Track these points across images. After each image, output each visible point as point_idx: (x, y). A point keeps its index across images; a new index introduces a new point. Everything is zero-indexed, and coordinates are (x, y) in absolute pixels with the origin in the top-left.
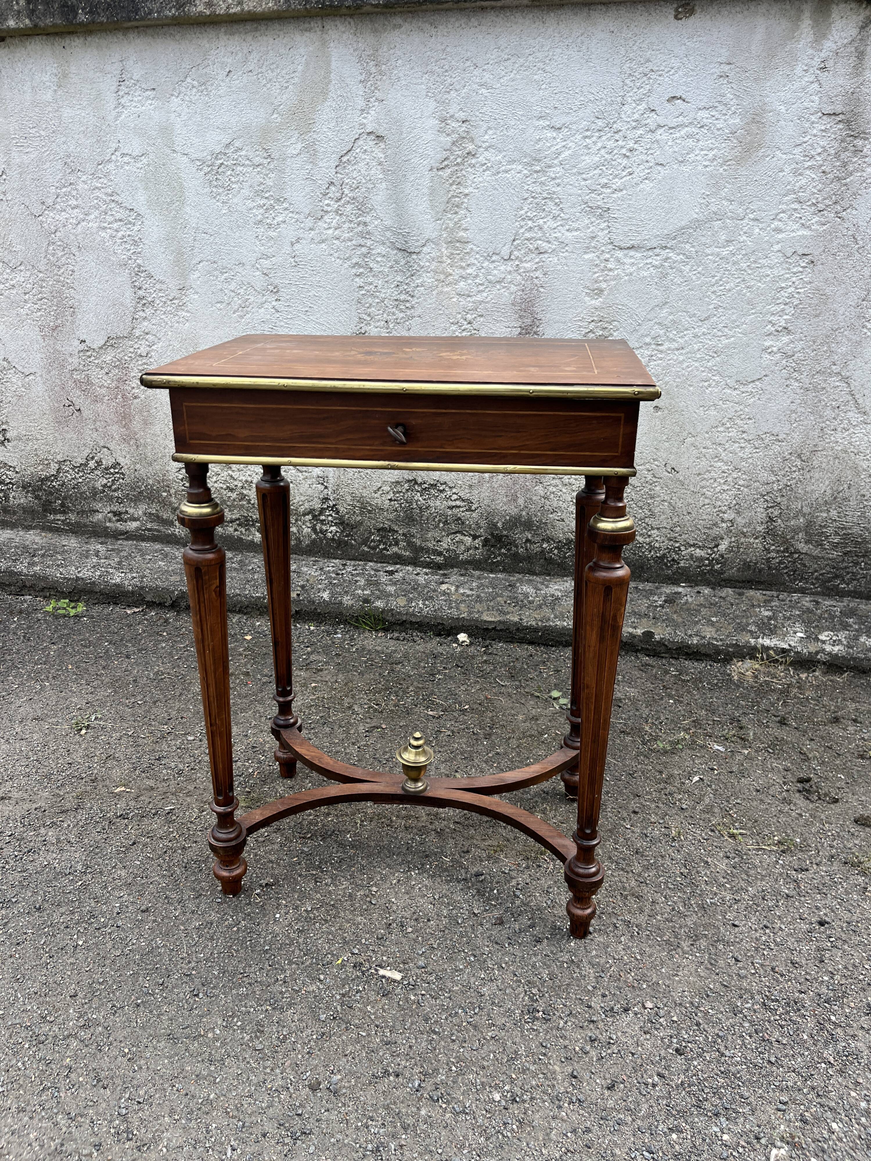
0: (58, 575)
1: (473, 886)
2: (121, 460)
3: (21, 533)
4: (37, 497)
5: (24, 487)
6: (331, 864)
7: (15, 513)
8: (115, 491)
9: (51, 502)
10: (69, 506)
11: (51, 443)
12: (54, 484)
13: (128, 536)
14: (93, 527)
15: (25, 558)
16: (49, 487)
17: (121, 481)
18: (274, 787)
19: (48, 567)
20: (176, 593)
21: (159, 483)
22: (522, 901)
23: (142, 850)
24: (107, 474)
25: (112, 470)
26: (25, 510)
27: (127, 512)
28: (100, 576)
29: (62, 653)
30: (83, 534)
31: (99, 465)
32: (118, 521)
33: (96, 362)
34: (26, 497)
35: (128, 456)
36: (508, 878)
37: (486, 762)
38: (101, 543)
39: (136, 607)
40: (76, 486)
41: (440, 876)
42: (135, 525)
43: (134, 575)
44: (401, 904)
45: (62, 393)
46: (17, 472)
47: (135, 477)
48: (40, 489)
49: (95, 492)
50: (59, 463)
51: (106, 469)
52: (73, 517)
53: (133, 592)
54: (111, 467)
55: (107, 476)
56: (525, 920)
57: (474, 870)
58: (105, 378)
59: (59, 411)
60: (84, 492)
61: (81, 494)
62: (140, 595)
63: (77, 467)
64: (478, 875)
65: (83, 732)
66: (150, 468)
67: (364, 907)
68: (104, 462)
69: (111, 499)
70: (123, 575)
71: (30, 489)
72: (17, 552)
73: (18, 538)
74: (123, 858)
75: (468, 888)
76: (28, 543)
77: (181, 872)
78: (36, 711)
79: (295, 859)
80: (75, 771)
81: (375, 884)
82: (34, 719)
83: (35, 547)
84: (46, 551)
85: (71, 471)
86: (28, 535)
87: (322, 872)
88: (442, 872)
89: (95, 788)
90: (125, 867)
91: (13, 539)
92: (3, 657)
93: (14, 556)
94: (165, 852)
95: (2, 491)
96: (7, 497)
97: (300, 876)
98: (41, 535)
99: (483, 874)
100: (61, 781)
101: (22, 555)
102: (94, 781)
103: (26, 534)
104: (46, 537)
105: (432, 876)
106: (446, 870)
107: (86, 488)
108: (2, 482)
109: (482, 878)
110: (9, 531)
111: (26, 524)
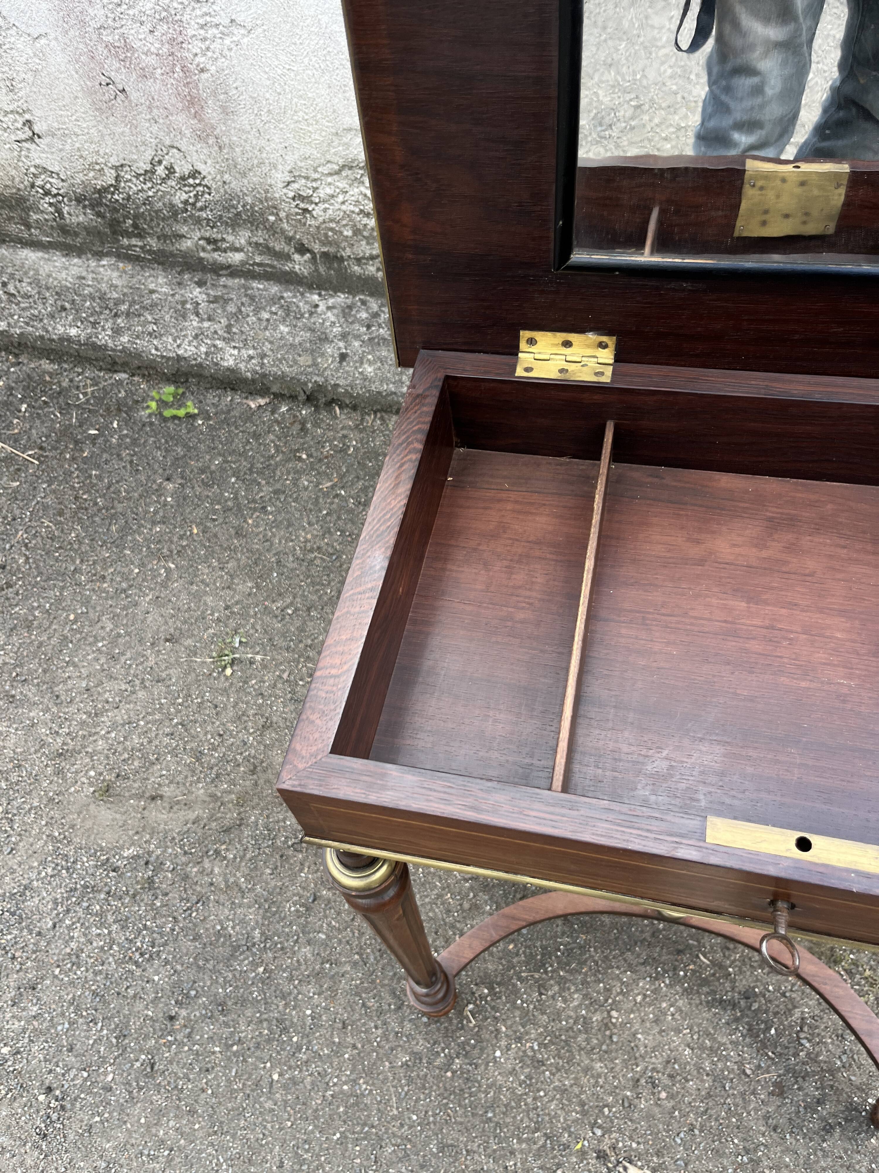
0: (153, 351)
1: (742, 1016)
2: (200, 167)
3: (93, 263)
4: (99, 214)
5: (78, 201)
6: (557, 957)
7: (76, 234)
8: (201, 209)
9: (119, 222)
10: (144, 229)
11: (96, 140)
12: (116, 197)
13: (233, 271)
14: (183, 257)
15: (107, 320)
16: (110, 201)
17: (207, 196)
19: (138, 337)
20: (310, 385)
21: (261, 202)
22: (808, 1054)
23: (325, 910)
24: (185, 185)
25: (191, 181)
26: (88, 231)
27: (223, 240)
28: (207, 354)
29: (182, 499)
30: (172, 265)
31: (170, 173)
32: (215, 250)
34: (85, 214)
35: (209, 162)
36: (790, 1006)
38: (200, 284)
39: (263, 397)
40: (147, 201)
41: (698, 992)
42: (237, 257)
43: (251, 352)
44: (650, 1041)
45: (92, 65)
46: (63, 180)
47: (226, 192)
48: (100, 204)
49: (174, 212)
50: (116, 168)
51: (183, 178)
52: (153, 243)
53: (253, 381)
54: (189, 177)
55: (187, 189)
56: (812, 1089)
57: (742, 984)
58: (150, 38)
59: (96, 93)
60: (161, 211)
61: (156, 212)
62: (263, 384)
63: (141, 175)
64: (748, 995)
65: (228, 671)
66: (246, 181)
67: (604, 1047)
68: (177, 169)
69: (198, 221)
70: (236, 352)
71: (87, 203)
72: (94, 308)
73: (90, 276)
74: (305, 926)
75: (737, 1020)
76: (104, 287)
77: (375, 959)
78: (166, 623)
79: (511, 947)
80: (229, 748)
81: (614, 1001)
82: (167, 640)
83: (115, 295)
84: (130, 306)
85: (134, 179)
86: (101, 269)
87: (546, 972)
88: (701, 986)
89: (256, 784)
90: (309, 942)
91: (84, 278)
92: (113, 508)
93: (92, 315)
94: (353, 920)
95: (51, 204)
96: (59, 212)
97: (520, 979)
98: (118, 269)
99: (756, 995)
100: (216, 768)
101: (101, 313)
102: (253, 772)
103: (99, 266)
104: (125, 272)
105: (687, 992)
106: (705, 982)
107: (161, 204)
108: (47, 193)
109: (755, 1006)
110: (76, 260)
111: (94, 248)
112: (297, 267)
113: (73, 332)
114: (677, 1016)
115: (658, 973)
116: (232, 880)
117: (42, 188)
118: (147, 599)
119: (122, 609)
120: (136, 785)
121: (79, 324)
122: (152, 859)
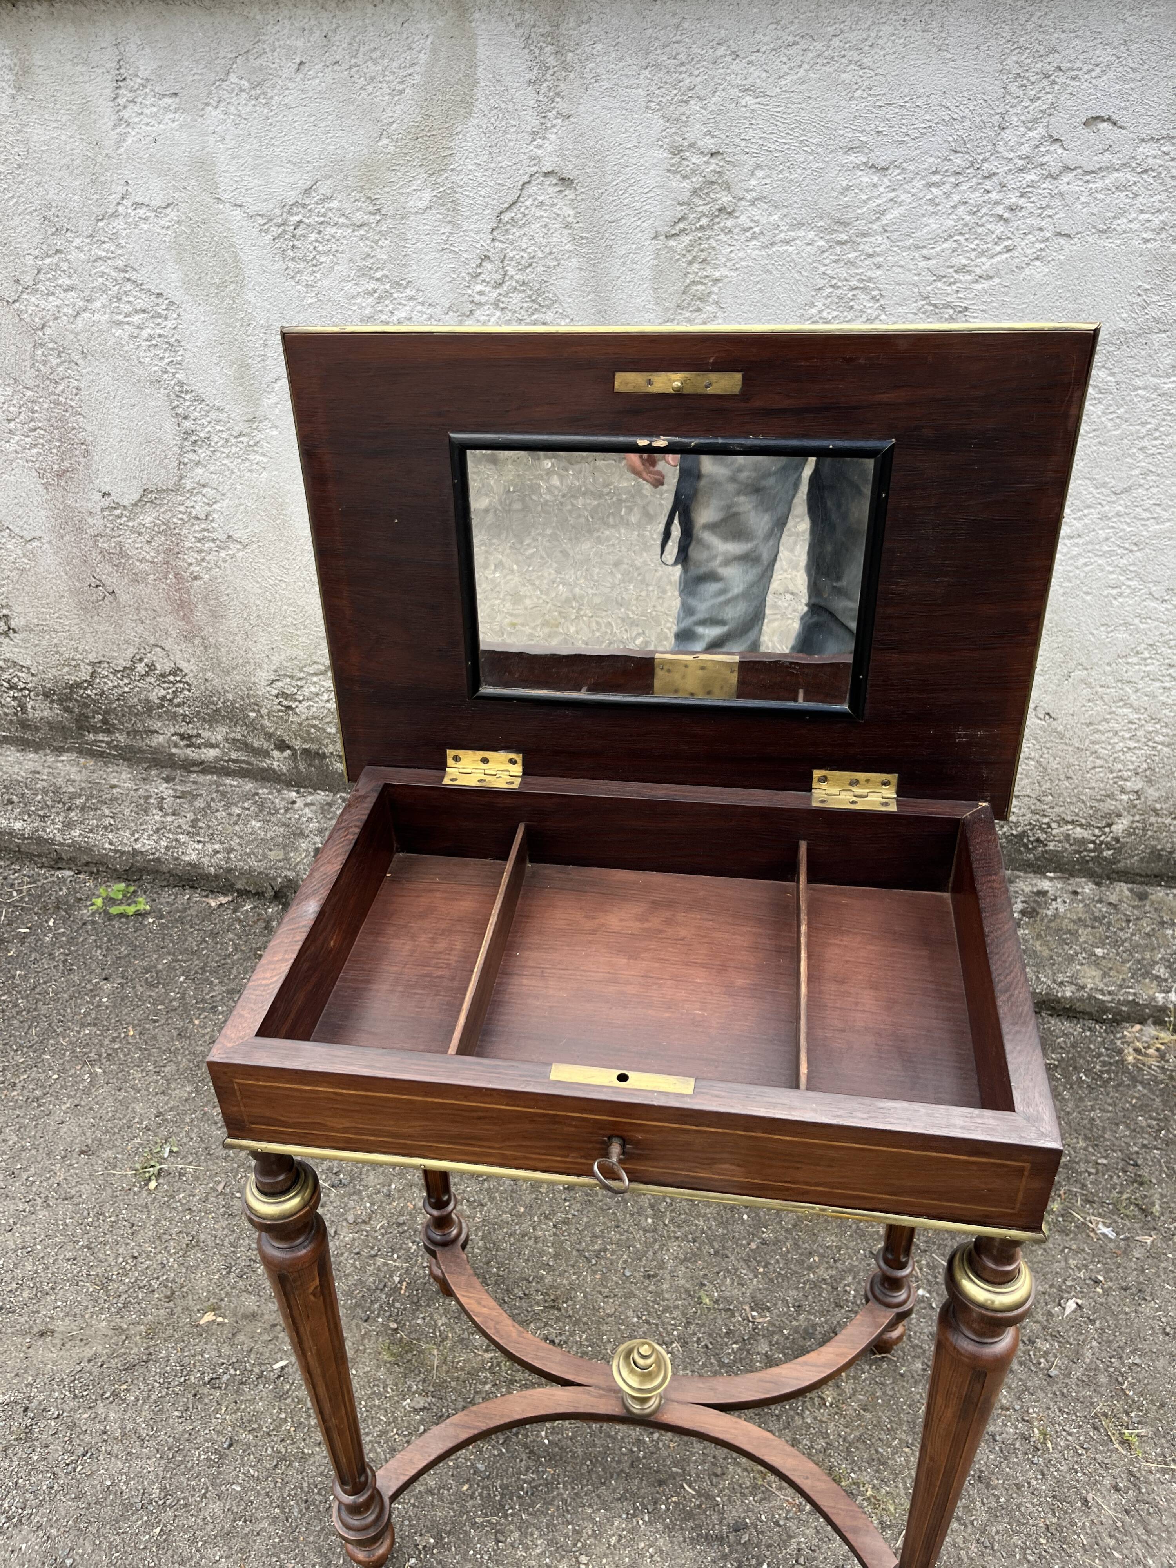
0: (107, 846)
1: (731, 1552)
2: (183, 665)
3: (51, 759)
4: (66, 709)
5: (46, 695)
6: (519, 1497)
7: (37, 729)
8: (178, 705)
9: (87, 717)
10: (113, 725)
11: (77, 637)
12: (89, 692)
13: (205, 768)
14: (152, 753)
15: (58, 814)
16: (81, 696)
17: (186, 693)
18: (431, 1315)
19: (91, 831)
20: (279, 880)
21: (243, 699)
23: (242, 1457)
24: (164, 682)
25: (171, 678)
26: (51, 725)
27: (199, 735)
28: (167, 848)
29: (118, 1000)
30: (140, 761)
31: (151, 670)
32: (188, 746)
33: (130, 524)
34: (51, 709)
35: (193, 660)
36: (784, 1537)
37: (746, 1262)
38: (167, 780)
39: (224, 894)
40: (121, 697)
41: (682, 1529)
42: (212, 753)
43: (217, 847)
45: (84, 568)
46: (33, 675)
47: (207, 689)
48: (70, 699)
49: (149, 708)
50: (93, 664)
51: (163, 675)
52: (121, 739)
53: (216, 876)
54: (170, 674)
55: (166, 685)
57: (732, 1515)
58: (147, 548)
59: (83, 593)
60: (135, 706)
61: (130, 707)
62: (227, 880)
63: (119, 671)
64: (738, 1527)
65: (153, 1184)
66: (228, 679)
68: (158, 666)
69: (174, 717)
70: (200, 846)
71: (55, 697)
72: (45, 802)
73: (46, 771)
74: (216, 1477)
75: (724, 1557)
76: (60, 781)
77: (300, 1511)
78: (84, 1133)
79: (466, 1487)
80: (143, 1273)
81: (584, 1545)
82: (82, 1152)
83: (72, 790)
84: (87, 800)
85: (111, 676)
86: (59, 765)
87: (505, 1516)
88: (685, 1520)
89: (172, 1313)
90: (219, 1497)
91: (38, 773)
92: (35, 1010)
93: (42, 808)
94: (276, 1466)
95: (14, 698)
96: (23, 707)
97: (474, 1525)
98: (78, 764)
99: (746, 1527)
100: (124, 1296)
101: (53, 807)
102: (169, 1298)
103: (58, 761)
104: (85, 767)
105: (669, 1529)
106: (690, 1516)
107: (136, 700)
108: (12, 687)
109: (746, 1538)
110: (32, 755)
111: (55, 744)
112: (276, 763)
113: (18, 825)
114: (657, 1558)
115: (636, 1509)
116: (130, 1426)
117: (8, 682)
118: (64, 1108)
119: (32, 1120)
120: (22, 1320)
121: (26, 817)
122: (33, 1406)
